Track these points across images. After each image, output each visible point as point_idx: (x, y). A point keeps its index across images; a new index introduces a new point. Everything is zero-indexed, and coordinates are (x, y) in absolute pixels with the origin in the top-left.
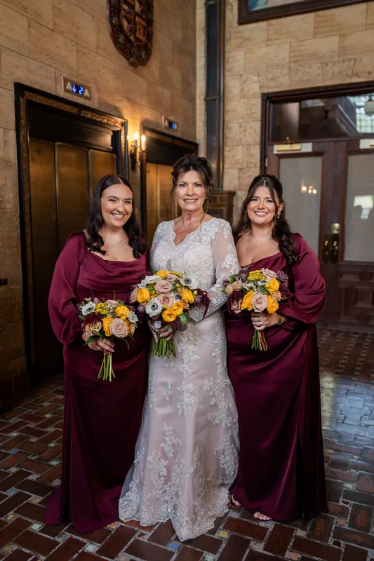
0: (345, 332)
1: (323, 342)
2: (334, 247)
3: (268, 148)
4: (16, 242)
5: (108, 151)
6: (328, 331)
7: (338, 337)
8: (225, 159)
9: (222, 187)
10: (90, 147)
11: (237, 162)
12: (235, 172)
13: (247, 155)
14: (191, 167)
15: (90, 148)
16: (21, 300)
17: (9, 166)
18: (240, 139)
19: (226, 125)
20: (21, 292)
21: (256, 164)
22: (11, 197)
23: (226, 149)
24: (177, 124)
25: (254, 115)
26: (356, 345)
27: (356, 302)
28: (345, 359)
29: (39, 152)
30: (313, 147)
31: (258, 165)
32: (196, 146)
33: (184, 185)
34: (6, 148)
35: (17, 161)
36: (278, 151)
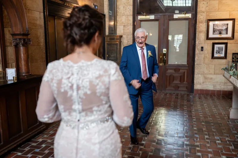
0: (169, 93)
1: (162, 97)
2: (164, 58)
3: (136, 17)
4: (44, 59)
6: (163, 93)
7: (167, 95)
8: (117, 22)
9: (116, 34)
11: (123, 23)
12: (122, 27)
13: (127, 20)
17: (41, 28)
18: (124, 13)
19: (117, 7)
22: (42, 41)
23: (118, 17)
24: (97, 6)
25: (129, 3)
26: (175, 98)
27: (173, 81)
28: (173, 103)
30: (155, 17)
31: (132, 24)
32: (105, 15)
34: (40, 20)
35: (44, 25)
36: (140, 18)
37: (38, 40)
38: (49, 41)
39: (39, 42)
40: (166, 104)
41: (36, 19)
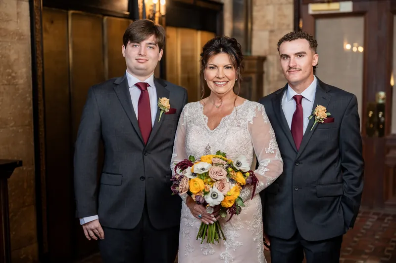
1: (369, 227)
2: (379, 119)
3: (303, 7)
4: (29, 120)
5: (125, 17)
6: (374, 214)
7: (386, 221)
8: (254, 21)
9: (251, 51)
10: (105, 13)
11: (268, 23)
12: (265, 35)
13: (279, 16)
14: (221, 50)
15: (105, 15)
17: (23, 39)
20: (33, 173)
21: (288, 26)
22: (23, 72)
23: (255, 8)
28: (392, 246)
29: (52, 22)
30: (354, 7)
31: (292, 26)
32: (221, 5)
33: (214, 67)
34: (19, 21)
35: (29, 34)
36: (314, 11)
37: (11, 71)
38: (43, 73)
39: (13, 74)
41: (7, 17)
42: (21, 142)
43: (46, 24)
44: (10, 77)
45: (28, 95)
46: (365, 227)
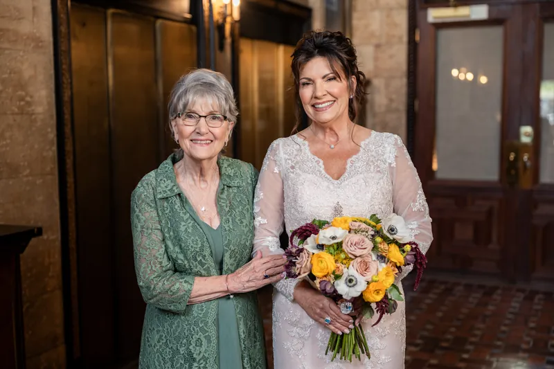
0: (545, 293)
1: (516, 310)
4: (52, 166)
5: (186, 21)
6: (519, 290)
7: (536, 300)
10: (158, 15)
11: (372, 35)
12: (370, 50)
13: (388, 25)
15: (158, 17)
16: (57, 258)
17: (41, 47)
20: (58, 244)
21: (400, 38)
22: (42, 96)
23: (355, 15)
29: (84, 25)
30: (490, 12)
31: (405, 39)
32: (309, 12)
34: (35, 20)
35: (51, 39)
36: (435, 18)
37: (23, 93)
38: (72, 97)
39: (28, 99)
40: (528, 343)
41: (17, 14)
42: (41, 198)
43: (76, 27)
44: (22, 103)
45: (49, 130)
46: (511, 310)
